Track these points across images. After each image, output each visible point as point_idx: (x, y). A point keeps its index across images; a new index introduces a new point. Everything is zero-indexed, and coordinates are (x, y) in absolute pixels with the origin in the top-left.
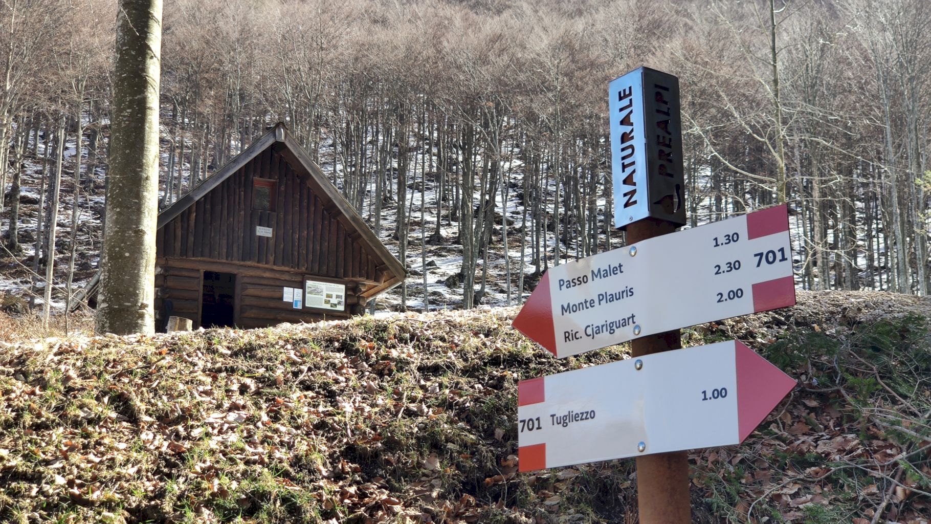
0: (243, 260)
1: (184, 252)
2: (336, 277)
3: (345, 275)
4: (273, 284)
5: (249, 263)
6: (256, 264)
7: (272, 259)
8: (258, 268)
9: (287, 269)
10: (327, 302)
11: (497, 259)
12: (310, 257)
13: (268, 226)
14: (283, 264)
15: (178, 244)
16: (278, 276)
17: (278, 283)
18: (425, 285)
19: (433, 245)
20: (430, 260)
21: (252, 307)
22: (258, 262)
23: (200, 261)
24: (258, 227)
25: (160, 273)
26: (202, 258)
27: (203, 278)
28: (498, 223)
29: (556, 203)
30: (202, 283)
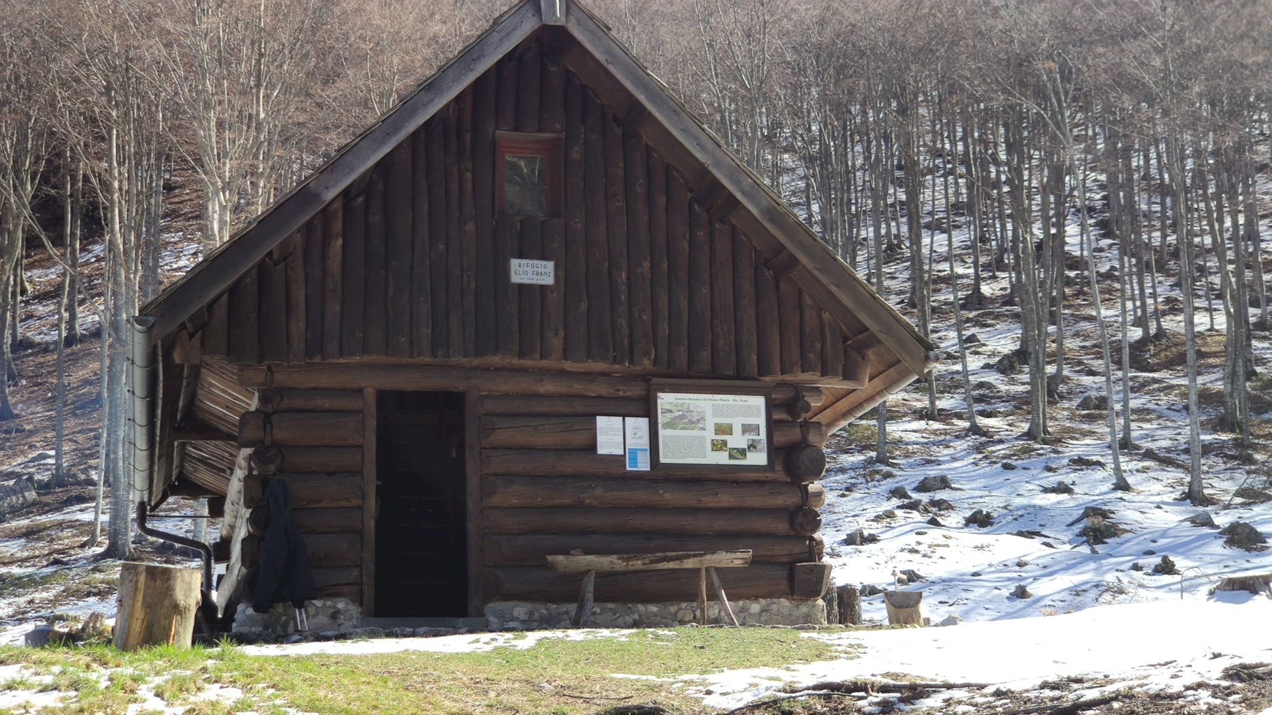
0: (478, 353)
1: (315, 346)
2: (738, 376)
3: (764, 369)
4: (565, 410)
5: (496, 360)
6: (516, 361)
7: (556, 342)
8: (523, 370)
9: (601, 366)
10: (718, 446)
11: (1077, 322)
12: (664, 329)
13: (543, 257)
14: (589, 355)
15: (298, 327)
16: (577, 387)
17: (579, 407)
18: (965, 373)
19: (971, 310)
20: (968, 333)
21: (510, 477)
22: (521, 355)
23: (360, 366)
24: (515, 263)
25: (253, 409)
26: (365, 359)
27: (373, 409)
28: (1071, 268)
29: (1163, 229)
30: (372, 423)
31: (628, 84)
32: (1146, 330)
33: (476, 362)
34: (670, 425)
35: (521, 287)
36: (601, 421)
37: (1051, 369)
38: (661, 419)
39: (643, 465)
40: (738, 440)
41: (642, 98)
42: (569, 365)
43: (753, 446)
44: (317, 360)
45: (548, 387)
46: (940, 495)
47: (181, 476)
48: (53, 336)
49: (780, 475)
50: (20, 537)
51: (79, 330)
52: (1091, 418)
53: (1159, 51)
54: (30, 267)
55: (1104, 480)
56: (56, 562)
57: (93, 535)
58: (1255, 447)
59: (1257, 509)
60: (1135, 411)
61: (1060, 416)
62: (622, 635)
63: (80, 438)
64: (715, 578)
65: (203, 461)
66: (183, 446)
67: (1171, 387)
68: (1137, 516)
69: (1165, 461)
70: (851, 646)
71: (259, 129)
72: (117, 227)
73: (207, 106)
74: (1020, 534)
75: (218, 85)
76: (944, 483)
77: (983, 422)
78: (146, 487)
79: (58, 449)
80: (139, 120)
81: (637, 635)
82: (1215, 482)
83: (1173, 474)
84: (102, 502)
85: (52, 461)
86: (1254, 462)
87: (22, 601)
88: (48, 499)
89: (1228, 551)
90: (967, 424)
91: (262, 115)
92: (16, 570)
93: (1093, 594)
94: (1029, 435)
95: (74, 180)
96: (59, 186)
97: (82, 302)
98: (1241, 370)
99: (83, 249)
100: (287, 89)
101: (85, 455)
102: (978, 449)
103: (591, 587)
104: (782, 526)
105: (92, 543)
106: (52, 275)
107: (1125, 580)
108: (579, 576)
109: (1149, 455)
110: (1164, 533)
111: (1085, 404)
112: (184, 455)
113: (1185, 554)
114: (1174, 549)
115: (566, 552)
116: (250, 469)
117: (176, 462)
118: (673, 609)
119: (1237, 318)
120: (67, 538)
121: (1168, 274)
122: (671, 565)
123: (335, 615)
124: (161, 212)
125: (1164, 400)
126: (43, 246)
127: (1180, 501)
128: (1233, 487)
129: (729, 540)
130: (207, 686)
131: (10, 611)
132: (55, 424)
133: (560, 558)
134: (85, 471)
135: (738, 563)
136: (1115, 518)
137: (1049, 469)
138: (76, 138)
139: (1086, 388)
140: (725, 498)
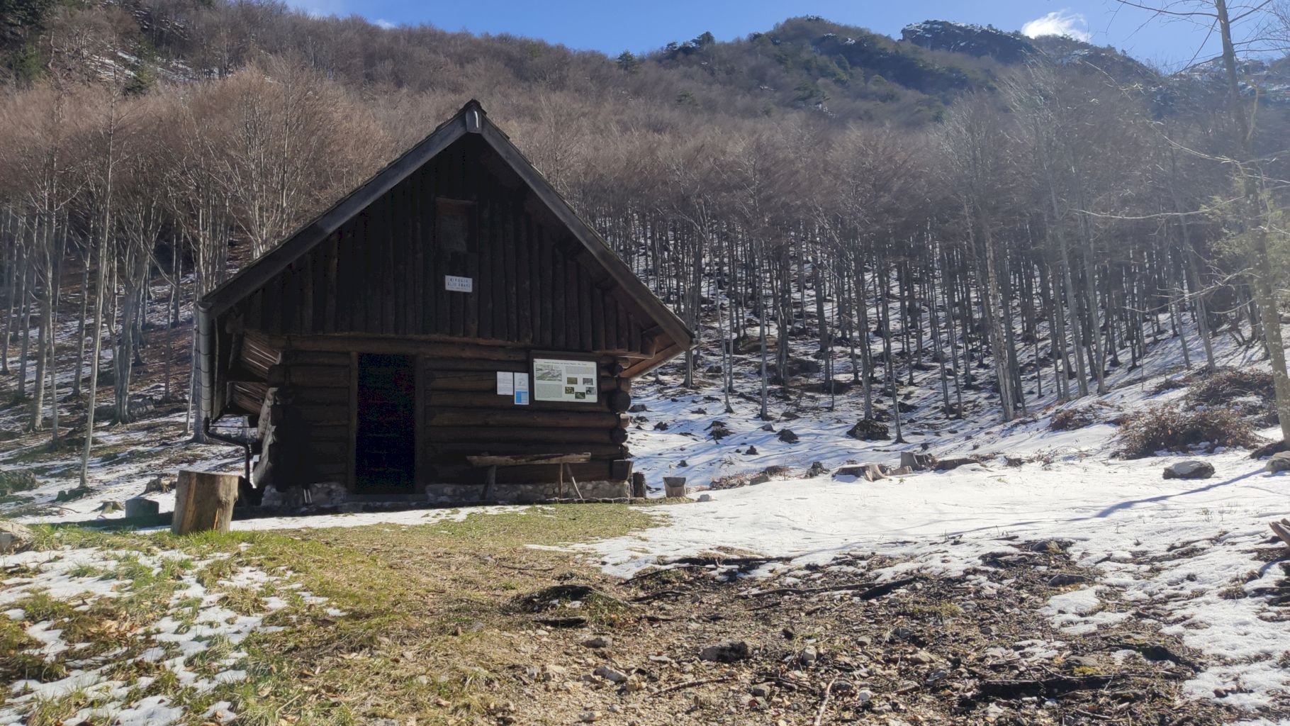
0: (425, 332)
1: (320, 325)
2: (582, 349)
3: (595, 346)
4: (479, 368)
5: (435, 336)
7: (474, 327)
8: (452, 343)
10: (569, 391)
12: (538, 321)
13: (465, 275)
14: (493, 335)
15: (308, 311)
17: (487, 366)
21: (443, 408)
23: (348, 338)
24: (448, 278)
25: (278, 363)
26: (352, 333)
27: (356, 365)
28: (703, 303)
29: (746, 286)
30: (355, 374)
31: (519, 172)
32: (739, 334)
33: (423, 337)
34: (541, 378)
35: (452, 293)
36: (500, 375)
37: (695, 352)
38: (536, 374)
39: (525, 401)
40: (580, 388)
41: (528, 181)
42: (481, 341)
43: (589, 391)
44: (320, 333)
45: (468, 353)
46: (642, 414)
47: (232, 402)
48: (165, 322)
49: (605, 408)
50: (144, 430)
51: (180, 319)
52: (713, 377)
53: (752, 196)
54: (153, 285)
55: (720, 407)
56: (164, 444)
57: (186, 430)
58: (791, 393)
59: (792, 422)
60: (735, 374)
61: (698, 376)
62: (522, 510)
63: (180, 377)
64: (569, 469)
65: (245, 394)
66: (233, 384)
67: (751, 363)
68: (737, 426)
69: (749, 399)
70: (663, 516)
71: (283, 212)
72: (201, 263)
73: (254, 198)
74: (681, 434)
75: (261, 186)
76: (643, 408)
77: (661, 378)
78: (209, 408)
79: (167, 383)
80: (215, 207)
81: (530, 510)
82: (772, 409)
83: (752, 405)
84: (191, 412)
85: (163, 389)
86: (790, 400)
87: (144, 465)
88: (161, 410)
89: (781, 443)
90: (654, 379)
91: (285, 205)
92: (141, 448)
93: (718, 465)
94: (684, 385)
95: (178, 238)
96: (170, 240)
97: (182, 304)
98: (784, 355)
99: (183, 276)
100: (299, 191)
101: (182, 386)
102: (659, 391)
103: (494, 476)
104: (606, 438)
105: (185, 434)
106: (166, 289)
107: (733, 458)
108: (486, 468)
109: (741, 395)
110: (750, 434)
111: (710, 370)
112: (233, 390)
113: (761, 445)
114: (755, 442)
115: (479, 453)
116: (275, 401)
117: (228, 395)
118: (541, 487)
119: (781, 329)
120: (171, 431)
121: (748, 307)
122: (543, 462)
123: (330, 493)
124: (227, 256)
125: (748, 368)
126: (160, 273)
127: (756, 418)
128: (781, 412)
129: (577, 446)
130: (240, 568)
131: (137, 470)
132: (165, 369)
133: (475, 458)
134: (182, 395)
135: (583, 460)
136: (726, 427)
137: (694, 402)
138: (180, 215)
139: (711, 362)
140: (573, 421)
